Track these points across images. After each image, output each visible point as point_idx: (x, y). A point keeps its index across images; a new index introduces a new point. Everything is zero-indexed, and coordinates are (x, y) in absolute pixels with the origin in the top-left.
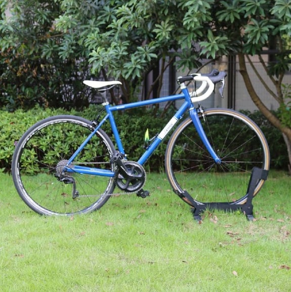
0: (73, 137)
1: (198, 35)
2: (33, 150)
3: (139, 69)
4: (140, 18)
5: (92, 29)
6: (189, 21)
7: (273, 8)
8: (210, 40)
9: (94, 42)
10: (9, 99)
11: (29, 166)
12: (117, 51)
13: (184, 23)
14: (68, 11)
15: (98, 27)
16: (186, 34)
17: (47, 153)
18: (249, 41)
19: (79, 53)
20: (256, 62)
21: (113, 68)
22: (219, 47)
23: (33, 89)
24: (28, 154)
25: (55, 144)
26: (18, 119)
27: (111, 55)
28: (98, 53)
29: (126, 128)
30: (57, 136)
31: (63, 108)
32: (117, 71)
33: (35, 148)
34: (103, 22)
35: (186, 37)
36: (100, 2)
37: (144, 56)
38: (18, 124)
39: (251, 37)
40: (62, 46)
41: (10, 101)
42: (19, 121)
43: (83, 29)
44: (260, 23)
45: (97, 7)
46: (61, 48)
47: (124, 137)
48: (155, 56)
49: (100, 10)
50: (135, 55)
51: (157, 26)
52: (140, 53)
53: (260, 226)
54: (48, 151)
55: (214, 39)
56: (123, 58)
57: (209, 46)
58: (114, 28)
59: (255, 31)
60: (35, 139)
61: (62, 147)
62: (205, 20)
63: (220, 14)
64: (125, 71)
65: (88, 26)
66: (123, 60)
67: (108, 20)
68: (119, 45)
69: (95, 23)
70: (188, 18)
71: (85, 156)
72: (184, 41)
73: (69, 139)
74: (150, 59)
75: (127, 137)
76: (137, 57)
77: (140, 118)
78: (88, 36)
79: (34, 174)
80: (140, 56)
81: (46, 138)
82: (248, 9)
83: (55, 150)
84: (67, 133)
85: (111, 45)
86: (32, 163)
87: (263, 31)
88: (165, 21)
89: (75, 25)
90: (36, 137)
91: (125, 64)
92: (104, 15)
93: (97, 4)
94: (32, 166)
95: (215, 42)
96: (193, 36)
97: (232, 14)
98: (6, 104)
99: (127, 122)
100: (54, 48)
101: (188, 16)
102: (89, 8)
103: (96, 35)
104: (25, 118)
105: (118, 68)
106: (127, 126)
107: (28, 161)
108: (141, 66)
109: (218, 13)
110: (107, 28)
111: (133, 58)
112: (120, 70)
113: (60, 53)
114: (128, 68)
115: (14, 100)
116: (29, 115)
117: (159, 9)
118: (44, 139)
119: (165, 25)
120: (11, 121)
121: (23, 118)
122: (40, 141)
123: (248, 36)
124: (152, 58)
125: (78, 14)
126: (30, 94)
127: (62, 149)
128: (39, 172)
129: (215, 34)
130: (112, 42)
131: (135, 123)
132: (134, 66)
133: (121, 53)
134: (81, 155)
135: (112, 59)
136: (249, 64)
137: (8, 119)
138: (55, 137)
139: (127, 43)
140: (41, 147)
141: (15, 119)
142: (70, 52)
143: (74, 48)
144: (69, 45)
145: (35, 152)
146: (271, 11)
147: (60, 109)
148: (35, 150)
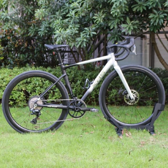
0: (48, 84)
1: (121, 20)
2: (23, 92)
3: (85, 41)
4: (85, 10)
5: (58, 17)
6: (114, 11)
7: (166, 3)
8: (128, 23)
9: (58, 25)
10: (10, 61)
11: (20, 102)
12: (72, 31)
13: (111, 13)
14: (43, 7)
15: (61, 16)
16: (114, 20)
17: (31, 94)
18: (151, 24)
19: (51, 33)
20: (163, 39)
21: (70, 41)
22: (133, 28)
23: (25, 55)
24: (19, 95)
25: (36, 88)
26: (14, 73)
27: (68, 33)
28: (60, 32)
29: (81, 79)
30: (38, 83)
31: (43, 66)
32: (72, 43)
33: (24, 91)
34: (64, 13)
35: (113, 22)
36: (62, 1)
37: (88, 33)
38: (14, 76)
39: (153, 21)
40: (41, 28)
41: (11, 62)
42: (14, 74)
43: (53, 17)
44: (159, 12)
45: (60, 4)
46: (40, 29)
47: (79, 84)
48: (95, 33)
49: (63, 5)
50: (83, 33)
51: (95, 14)
52: (86, 31)
53: (157, 139)
54: (32, 92)
55: (130, 22)
56: (75, 35)
57: (127, 27)
58: (70, 17)
59: (155, 17)
60: (24, 86)
61: (41, 90)
62: (124, 10)
63: (134, 7)
64: (77, 43)
65: (55, 16)
66: (76, 36)
67: (67, 12)
68: (73, 27)
69: (59, 14)
70: (113, 9)
71: (55, 96)
72: (112, 24)
73: (45, 86)
74: (92, 35)
75: (82, 84)
76: (84, 34)
77: (90, 73)
78: (55, 22)
79: (23, 107)
80: (86, 33)
81: (31, 85)
82: (151, 4)
83: (36, 92)
84: (44, 82)
85: (69, 27)
86: (22, 100)
87: (160, 17)
88: (100, 12)
89: (47, 15)
90: (25, 84)
91: (76, 39)
92: (65, 9)
93: (61, 2)
94: (22, 102)
95: (131, 24)
96: (118, 20)
97: (141, 7)
98: (8, 64)
99: (82, 75)
100: (36, 29)
101: (114, 8)
102: (55, 4)
103: (59, 21)
104: (18, 73)
105: (73, 41)
106: (82, 77)
107: (19, 99)
108: (87, 40)
109: (132, 7)
110: (66, 16)
111: (82, 35)
112: (74, 42)
113: (39, 33)
114: (79, 41)
115: (13, 61)
116: (21, 71)
117: (97, 4)
118: (30, 85)
119: (100, 14)
120: (9, 74)
121: (17, 72)
122: (27, 87)
123: (151, 20)
124: (93, 35)
125: (49, 8)
126: (23, 58)
127: (40, 91)
128: (27, 106)
129: (131, 20)
130: (69, 25)
131: (87, 76)
132: (82, 40)
133: (74, 32)
134: (53, 95)
135: (69, 36)
136: (159, 40)
137: (8, 73)
138: (36, 84)
139: (78, 26)
140: (28, 90)
141: (12, 73)
142: (45, 32)
143: (48, 29)
144: (45, 27)
145: (24, 93)
146: (165, 4)
147: (41, 67)
148: (24, 92)
